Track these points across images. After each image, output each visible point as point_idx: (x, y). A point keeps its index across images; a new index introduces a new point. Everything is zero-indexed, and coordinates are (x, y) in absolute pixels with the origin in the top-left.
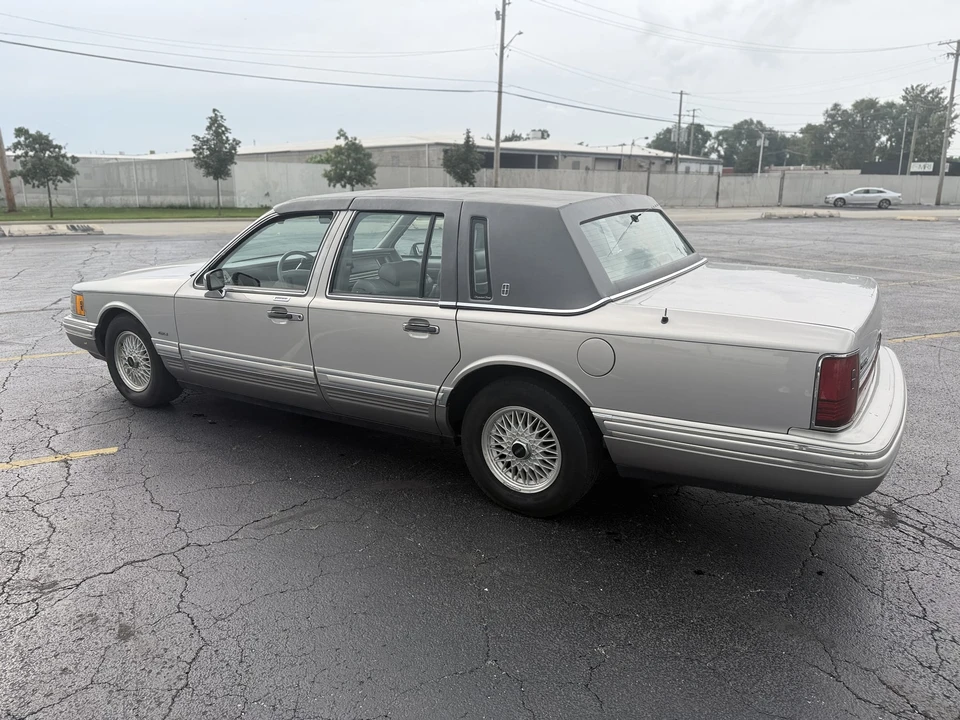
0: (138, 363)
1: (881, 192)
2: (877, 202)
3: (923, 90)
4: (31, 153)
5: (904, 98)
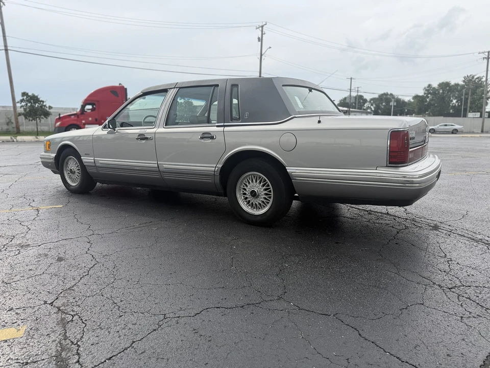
0: (75, 172)
1: (453, 125)
2: (451, 130)
3: (473, 77)
4: (29, 104)
5: (464, 81)
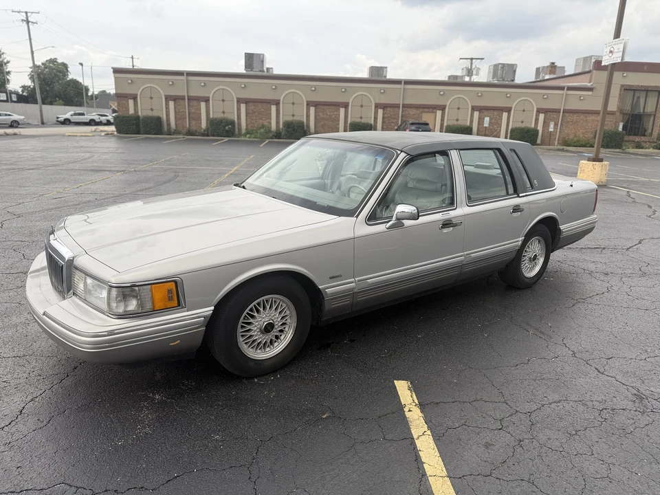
1: (10, 115)
2: (10, 122)
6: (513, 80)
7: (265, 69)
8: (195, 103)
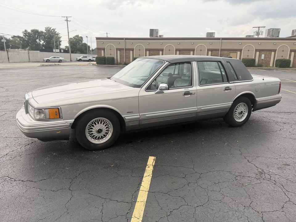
1: (59, 58)
3: (50, 28)
6: (278, 37)
7: (158, 36)
8: (128, 51)
